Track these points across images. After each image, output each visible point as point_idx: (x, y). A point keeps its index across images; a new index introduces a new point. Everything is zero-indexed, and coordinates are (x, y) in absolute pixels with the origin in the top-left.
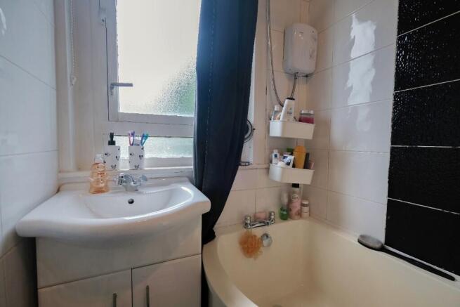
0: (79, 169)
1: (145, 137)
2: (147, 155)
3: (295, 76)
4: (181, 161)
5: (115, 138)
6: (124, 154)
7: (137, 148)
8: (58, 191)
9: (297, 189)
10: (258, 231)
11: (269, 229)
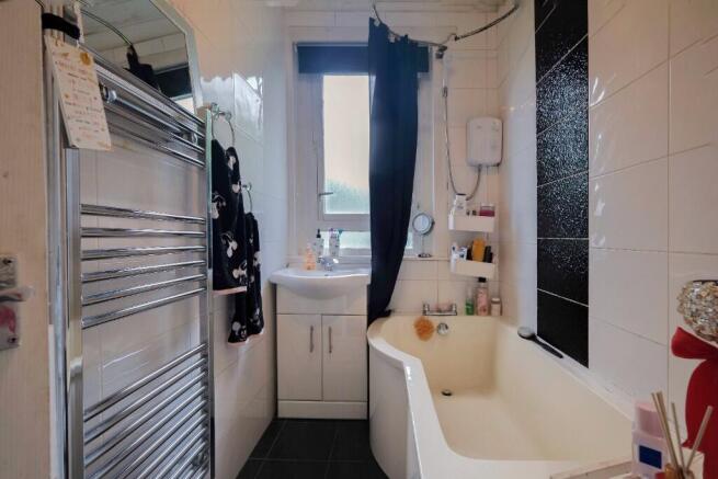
0: (299, 254)
1: (340, 232)
2: (342, 246)
3: (479, 168)
4: (361, 251)
5: (321, 233)
6: (326, 245)
7: (335, 240)
8: (287, 266)
9: (482, 284)
10: (435, 320)
11: (447, 320)
